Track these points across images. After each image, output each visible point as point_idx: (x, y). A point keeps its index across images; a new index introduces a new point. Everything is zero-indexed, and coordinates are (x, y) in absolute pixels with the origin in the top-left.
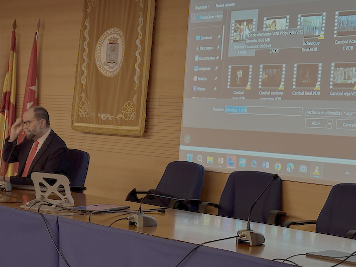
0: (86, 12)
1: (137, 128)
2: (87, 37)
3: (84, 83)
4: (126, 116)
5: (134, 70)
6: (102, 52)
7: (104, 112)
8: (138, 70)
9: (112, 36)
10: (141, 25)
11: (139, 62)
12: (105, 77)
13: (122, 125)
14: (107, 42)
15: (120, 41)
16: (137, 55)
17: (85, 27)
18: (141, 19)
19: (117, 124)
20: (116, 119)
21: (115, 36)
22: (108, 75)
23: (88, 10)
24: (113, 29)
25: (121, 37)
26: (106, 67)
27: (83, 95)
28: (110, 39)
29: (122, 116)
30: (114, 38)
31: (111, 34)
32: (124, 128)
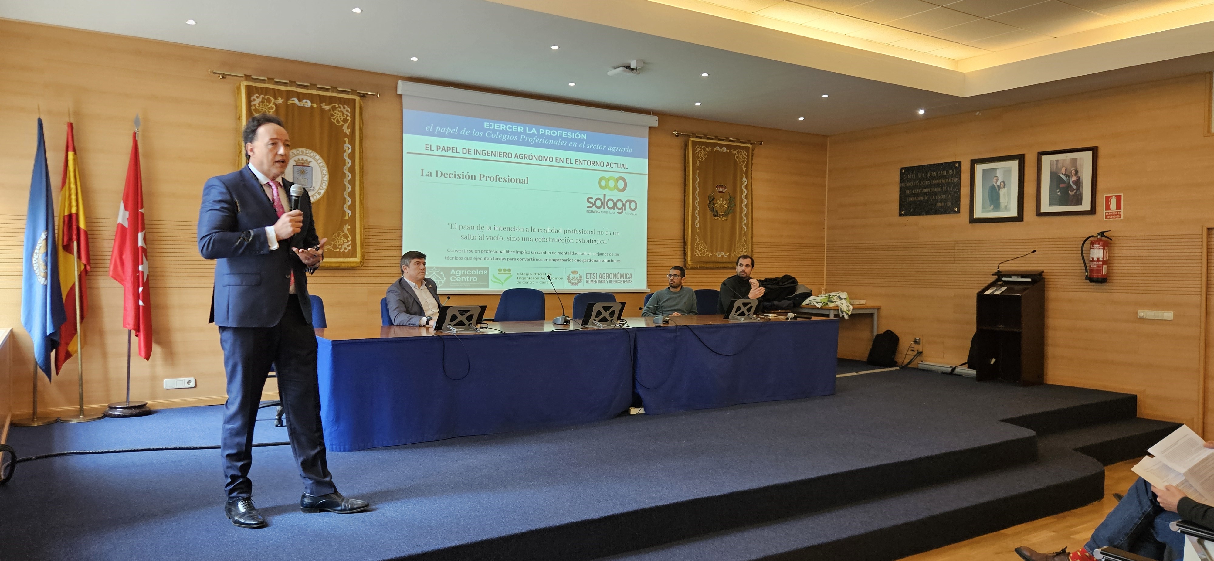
1: (355, 260)
14: (292, 163)
15: (314, 164)
24: (301, 150)
25: (316, 161)
28: (296, 160)
30: (302, 160)
31: (298, 155)
32: (334, 260)
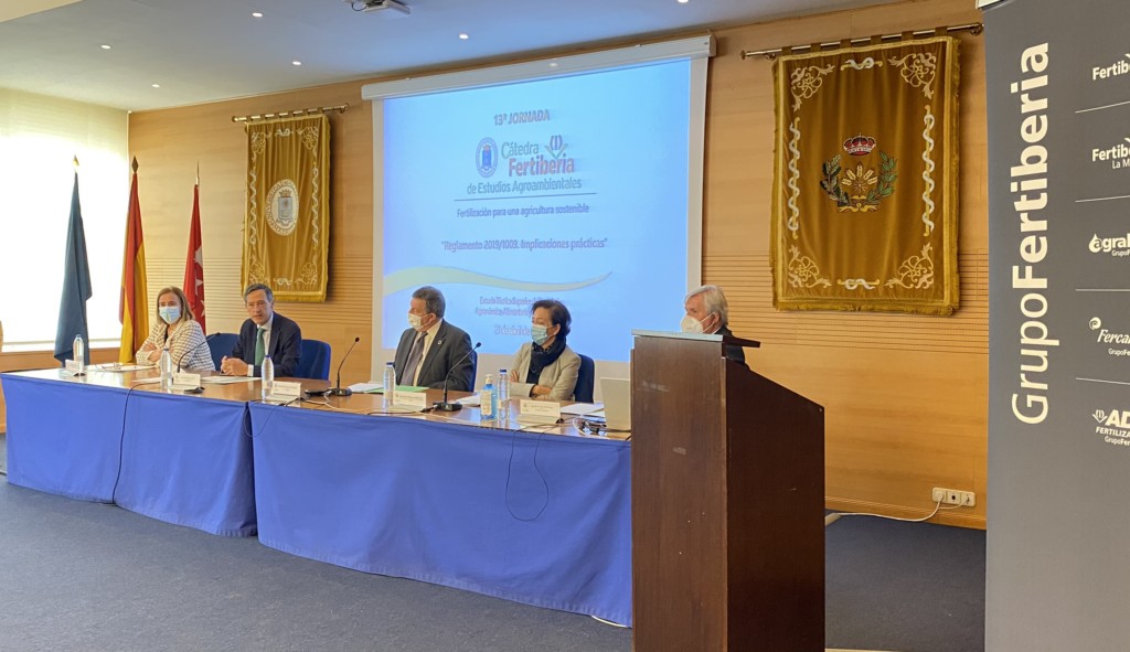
0: (250, 160)
1: (320, 293)
2: (255, 190)
3: (254, 243)
4: (305, 279)
5: (311, 227)
6: (274, 207)
7: (281, 276)
8: (316, 227)
9: (284, 188)
10: (316, 176)
11: (316, 218)
12: (279, 236)
13: (301, 290)
14: (278, 195)
15: (292, 194)
16: (314, 210)
17: (250, 179)
18: (316, 169)
19: (296, 289)
20: (295, 285)
21: (287, 188)
22: (281, 233)
23: (254, 159)
24: (284, 181)
25: (293, 189)
26: (279, 225)
27: (254, 258)
28: (281, 192)
29: (301, 280)
30: (286, 190)
31: (283, 186)
32: (305, 293)
